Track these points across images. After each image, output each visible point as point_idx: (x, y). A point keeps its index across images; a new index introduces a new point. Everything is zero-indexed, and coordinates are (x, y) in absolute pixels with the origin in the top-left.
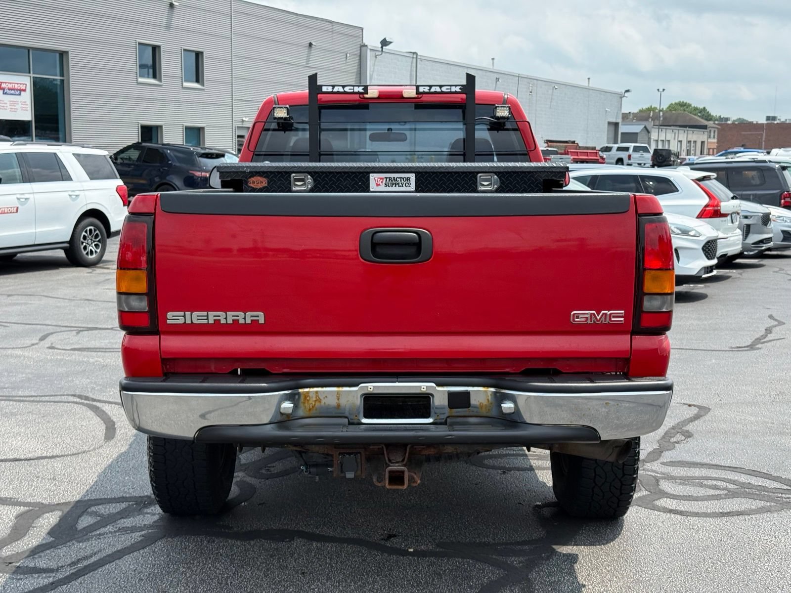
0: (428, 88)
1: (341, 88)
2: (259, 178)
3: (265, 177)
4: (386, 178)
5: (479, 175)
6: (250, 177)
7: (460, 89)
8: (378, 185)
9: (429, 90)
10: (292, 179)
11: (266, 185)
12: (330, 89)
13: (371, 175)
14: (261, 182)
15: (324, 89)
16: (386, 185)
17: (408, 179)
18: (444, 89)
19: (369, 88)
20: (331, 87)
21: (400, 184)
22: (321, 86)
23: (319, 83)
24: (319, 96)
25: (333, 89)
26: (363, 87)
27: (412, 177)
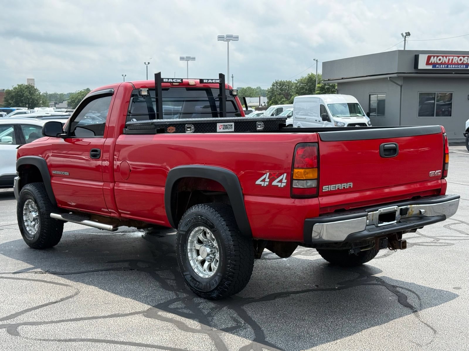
0: (207, 80)
1: (171, 80)
2: (172, 127)
3: (174, 127)
4: (223, 125)
5: (257, 122)
6: (168, 127)
7: (220, 81)
8: (220, 129)
9: (208, 81)
10: (186, 127)
11: (175, 131)
12: (167, 80)
13: (217, 124)
14: (173, 130)
15: (164, 80)
16: (223, 129)
17: (232, 125)
18: (213, 81)
19: (183, 80)
20: (167, 79)
21: (229, 128)
22: (163, 79)
23: (162, 77)
24: (162, 84)
25: (168, 80)
26: (181, 80)
27: (233, 124)
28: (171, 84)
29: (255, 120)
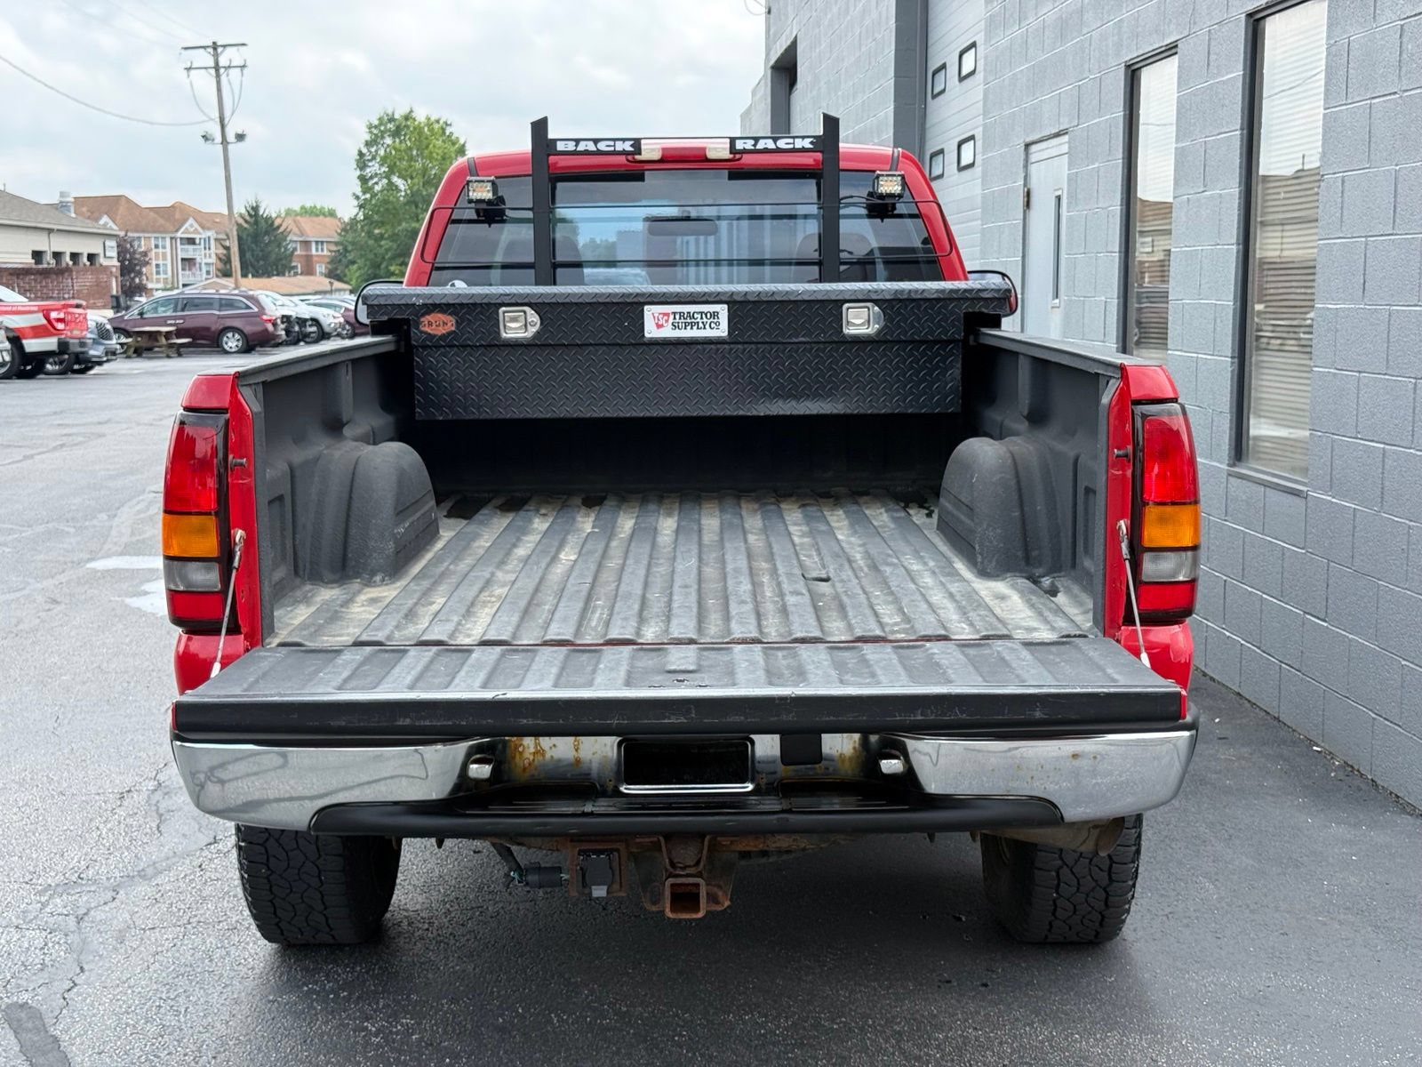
0: (752, 142)
1: (591, 143)
2: (440, 315)
3: (450, 314)
4: (674, 313)
5: (847, 305)
6: (423, 315)
7: (811, 143)
8: (659, 326)
9: (755, 145)
10: (501, 318)
11: (453, 329)
12: (571, 146)
13: (646, 307)
14: (445, 324)
15: (561, 146)
16: (675, 326)
17: (715, 315)
18: (781, 144)
19: (643, 142)
20: (574, 143)
21: (701, 325)
22: (555, 141)
24: (552, 159)
25: (576, 146)
26: (632, 142)
27: (723, 310)
28: (630, 158)
29: (840, 297)
